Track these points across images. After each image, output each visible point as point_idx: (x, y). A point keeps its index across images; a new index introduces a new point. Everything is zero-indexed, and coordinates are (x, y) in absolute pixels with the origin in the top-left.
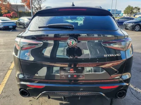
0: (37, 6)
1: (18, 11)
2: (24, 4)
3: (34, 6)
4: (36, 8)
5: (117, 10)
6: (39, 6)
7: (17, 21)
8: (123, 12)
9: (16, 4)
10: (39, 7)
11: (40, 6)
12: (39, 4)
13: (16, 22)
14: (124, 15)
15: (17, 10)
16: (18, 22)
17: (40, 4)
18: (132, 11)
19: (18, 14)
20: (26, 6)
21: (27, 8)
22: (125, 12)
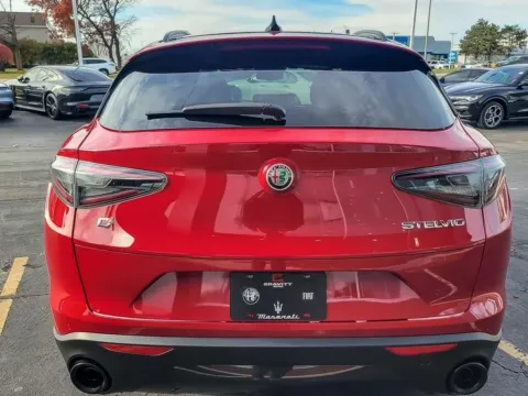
0: (98, 20)
1: (15, 39)
2: (42, 11)
3: (88, 18)
4: (93, 29)
5: (432, 38)
6: (108, 20)
7: (15, 82)
8: (456, 48)
9: (8, 10)
10: (106, 24)
11: (112, 18)
12: (108, 11)
13: (13, 88)
14: (461, 59)
15: (14, 34)
16: (19, 88)
17: (112, 9)
18: (495, 43)
19: (18, 53)
20: (50, 19)
21: (57, 29)
22: (467, 48)
